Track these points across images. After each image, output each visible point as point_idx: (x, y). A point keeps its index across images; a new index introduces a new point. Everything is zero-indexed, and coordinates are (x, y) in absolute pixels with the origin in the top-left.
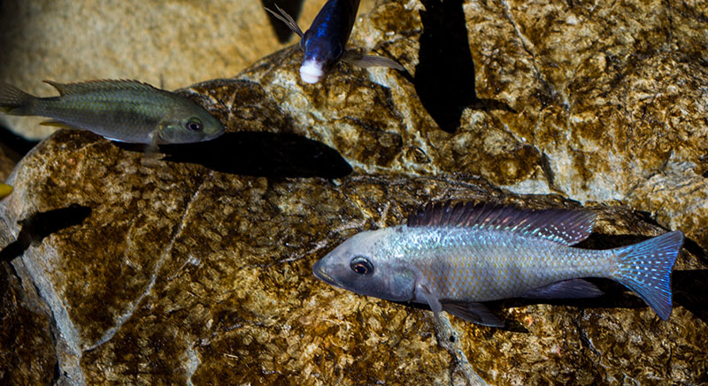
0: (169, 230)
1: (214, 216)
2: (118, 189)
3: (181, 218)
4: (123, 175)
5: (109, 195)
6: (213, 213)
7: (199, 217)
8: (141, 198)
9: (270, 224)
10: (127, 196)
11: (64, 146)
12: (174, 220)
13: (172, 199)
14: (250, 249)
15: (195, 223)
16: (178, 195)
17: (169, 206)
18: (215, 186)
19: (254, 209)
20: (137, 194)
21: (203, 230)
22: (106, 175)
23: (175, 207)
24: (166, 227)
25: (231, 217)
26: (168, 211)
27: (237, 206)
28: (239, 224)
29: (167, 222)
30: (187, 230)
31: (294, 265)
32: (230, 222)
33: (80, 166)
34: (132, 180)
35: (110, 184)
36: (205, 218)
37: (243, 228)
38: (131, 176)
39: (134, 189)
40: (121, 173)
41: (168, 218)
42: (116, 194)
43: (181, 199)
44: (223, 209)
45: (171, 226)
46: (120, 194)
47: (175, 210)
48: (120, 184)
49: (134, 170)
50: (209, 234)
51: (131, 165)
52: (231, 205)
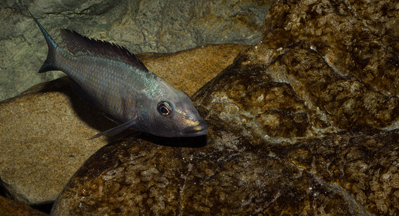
0: (173, 213)
1: (201, 196)
2: (132, 195)
3: (179, 203)
4: (132, 186)
5: (127, 201)
6: (199, 194)
7: (191, 199)
8: (148, 197)
9: (240, 192)
10: (139, 198)
11: (86, 178)
12: (175, 206)
13: (169, 193)
14: (231, 211)
15: (189, 204)
16: (173, 189)
17: (169, 197)
18: (195, 177)
19: (226, 184)
20: (145, 196)
21: (196, 207)
22: (120, 189)
23: (173, 197)
24: (171, 212)
25: (212, 194)
26: (169, 201)
27: (214, 186)
28: (219, 197)
29: (171, 208)
30: (186, 210)
31: (264, 212)
32: (212, 197)
33: (101, 188)
34: (139, 187)
35: (125, 194)
36: (195, 199)
37: (222, 198)
38: (137, 185)
39: (142, 193)
40: (130, 184)
41: (170, 205)
42: (131, 199)
43: (175, 191)
44: (205, 190)
45: (174, 210)
46: (134, 199)
47: (173, 199)
48: (132, 192)
49: (138, 181)
50: (201, 209)
51: (136, 178)
52: (210, 186)
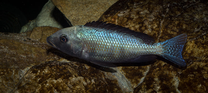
0: (156, 35)
1: (172, 26)
2: (133, 25)
3: (160, 29)
4: (134, 19)
5: (131, 28)
6: (171, 25)
7: (166, 27)
8: (143, 26)
9: (194, 24)
10: (137, 26)
11: (109, 15)
12: (157, 31)
13: (154, 24)
14: (189, 34)
15: (165, 30)
16: (156, 22)
17: (154, 26)
18: (170, 15)
19: (186, 20)
20: (141, 25)
21: (169, 32)
22: (127, 21)
23: (156, 26)
24: (155, 34)
25: (179, 25)
26: (154, 28)
27: (180, 20)
28: (182, 26)
29: (155, 32)
30: (163, 33)
31: (207, 35)
32: (178, 26)
33: (117, 21)
34: (138, 20)
35: (130, 24)
36: (169, 27)
37: (184, 27)
38: (137, 19)
39: (139, 23)
40: (133, 19)
41: (155, 30)
42: (133, 27)
43: (158, 23)
44: (175, 22)
45: (157, 33)
46: (135, 26)
47: (156, 27)
48: (134, 23)
49: (138, 17)
50: (172, 33)
51: (136, 15)
52: (177, 20)
